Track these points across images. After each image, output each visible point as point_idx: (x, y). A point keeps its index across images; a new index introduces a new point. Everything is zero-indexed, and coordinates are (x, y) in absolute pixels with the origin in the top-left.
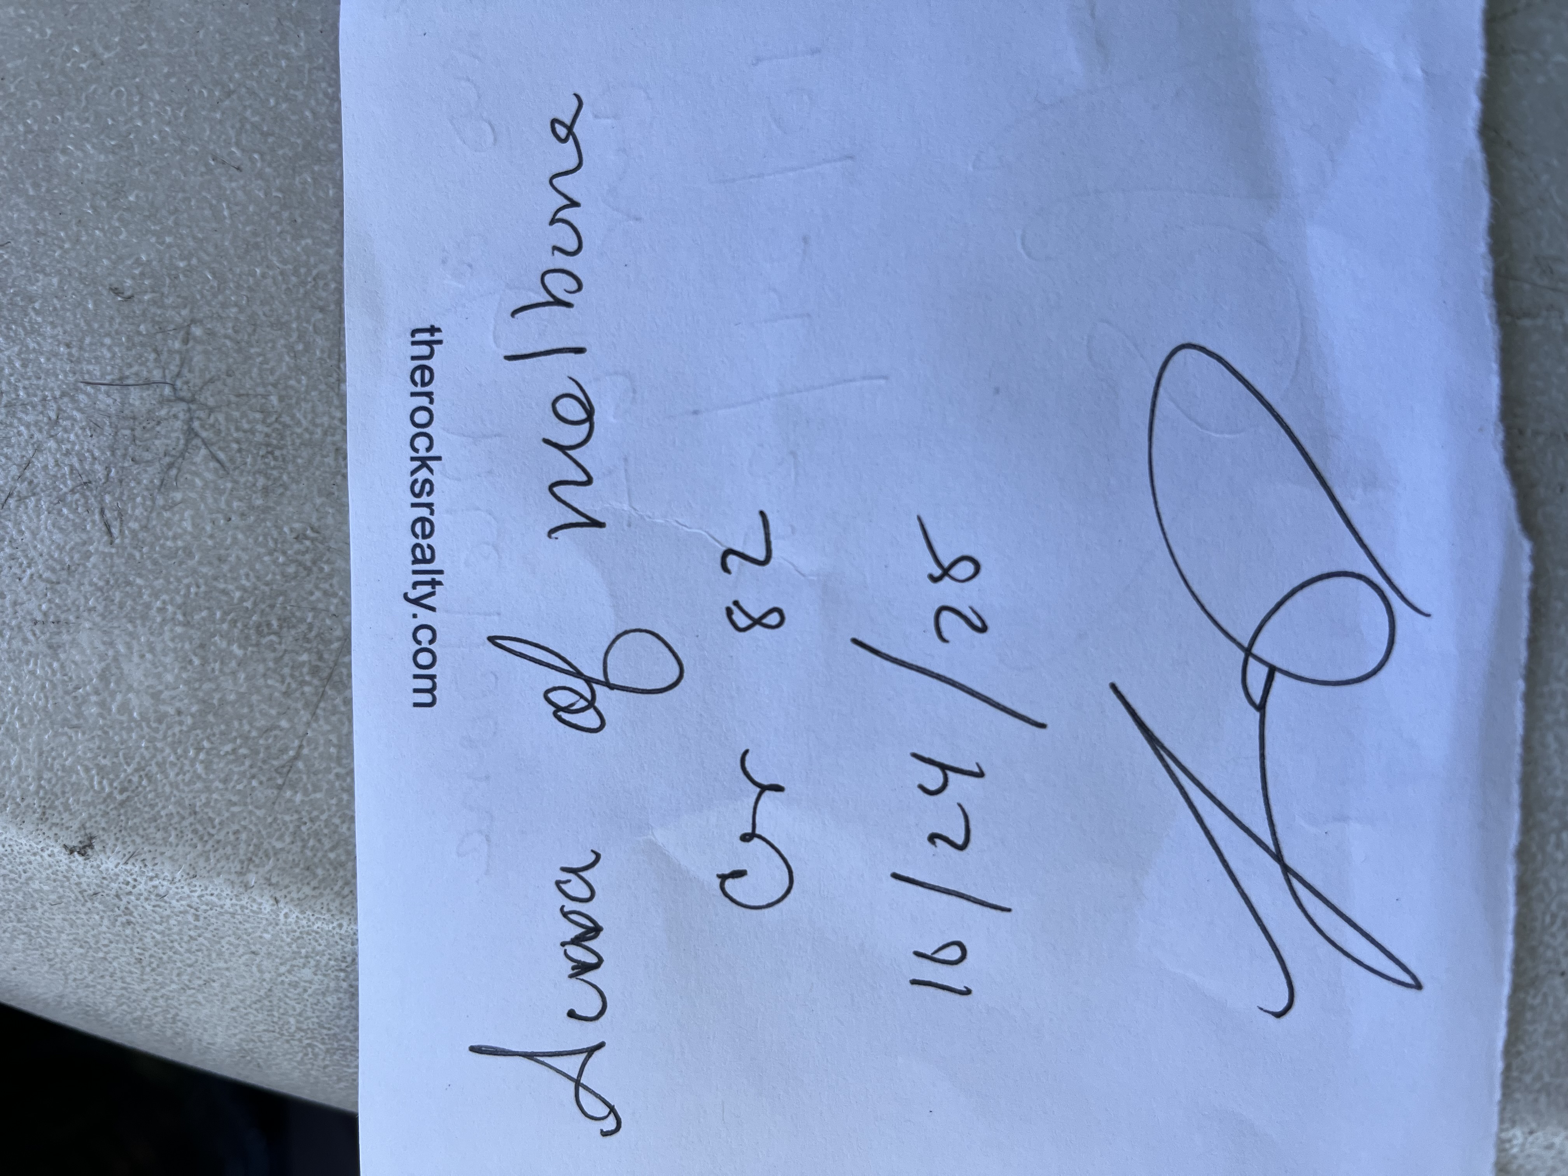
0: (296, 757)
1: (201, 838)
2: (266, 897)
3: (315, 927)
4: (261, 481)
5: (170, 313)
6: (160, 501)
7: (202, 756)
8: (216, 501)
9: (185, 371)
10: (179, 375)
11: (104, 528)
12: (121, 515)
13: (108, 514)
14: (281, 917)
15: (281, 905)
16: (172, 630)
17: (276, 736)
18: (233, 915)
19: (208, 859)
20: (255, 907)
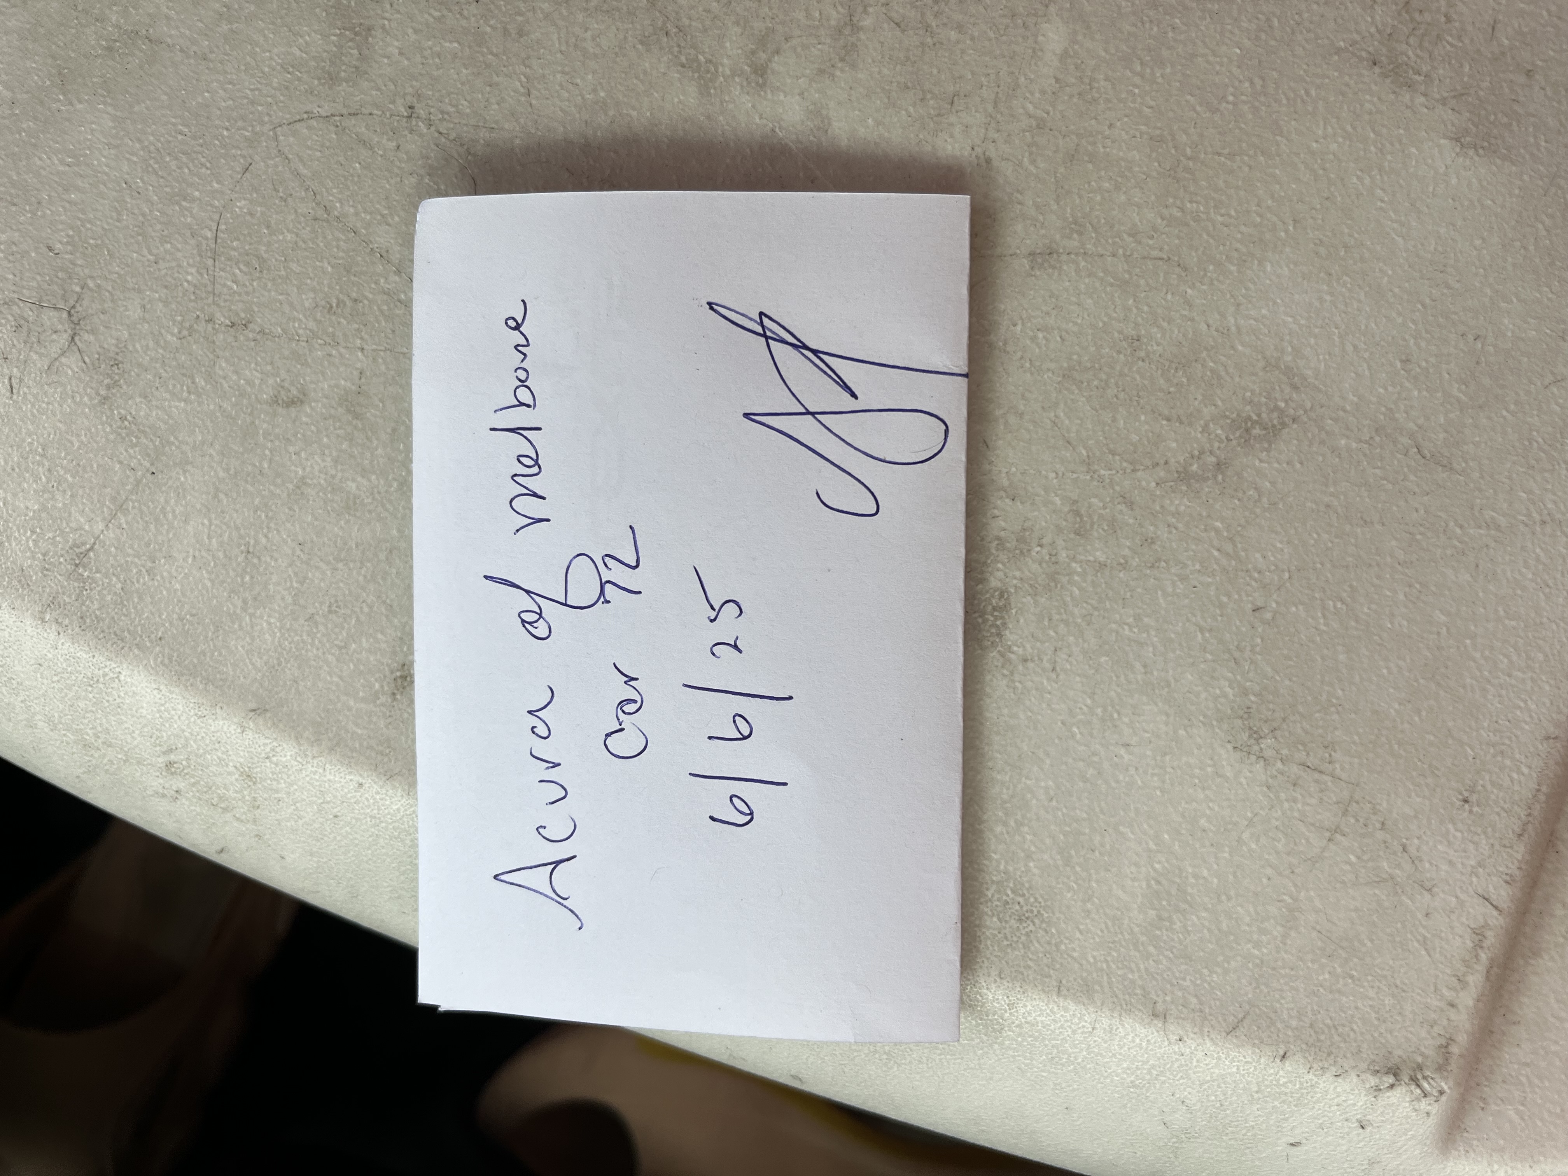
0: (92, 549)
1: (22, 587)
2: (53, 628)
3: (78, 655)
4: (107, 381)
5: (77, 269)
6: (44, 380)
7: (34, 537)
8: (77, 385)
9: (78, 305)
10: (74, 307)
11: (9, 388)
12: (21, 380)
13: (13, 381)
14: (60, 644)
15: (61, 636)
16: (33, 458)
17: (81, 534)
18: (32, 637)
19: (23, 600)
20: (45, 635)
